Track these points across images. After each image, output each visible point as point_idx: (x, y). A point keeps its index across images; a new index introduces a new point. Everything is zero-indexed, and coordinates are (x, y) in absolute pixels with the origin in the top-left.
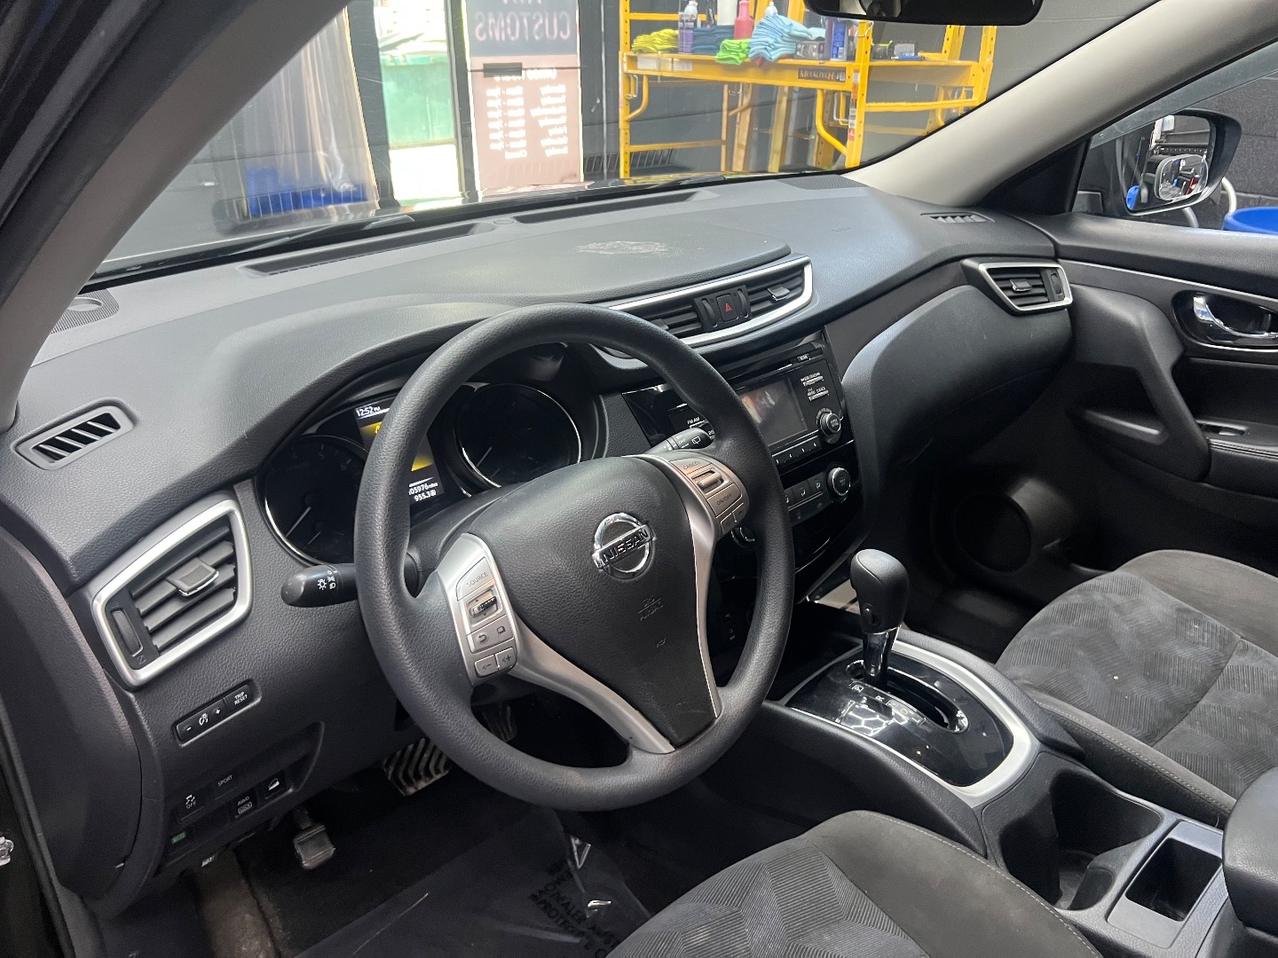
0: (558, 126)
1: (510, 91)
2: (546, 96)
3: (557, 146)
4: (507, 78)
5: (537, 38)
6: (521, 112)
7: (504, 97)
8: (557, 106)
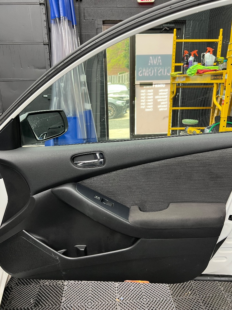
0: (164, 101)
1: (149, 91)
2: (161, 92)
3: (163, 108)
4: (148, 87)
5: (159, 75)
6: (152, 97)
7: (147, 93)
8: (164, 95)
